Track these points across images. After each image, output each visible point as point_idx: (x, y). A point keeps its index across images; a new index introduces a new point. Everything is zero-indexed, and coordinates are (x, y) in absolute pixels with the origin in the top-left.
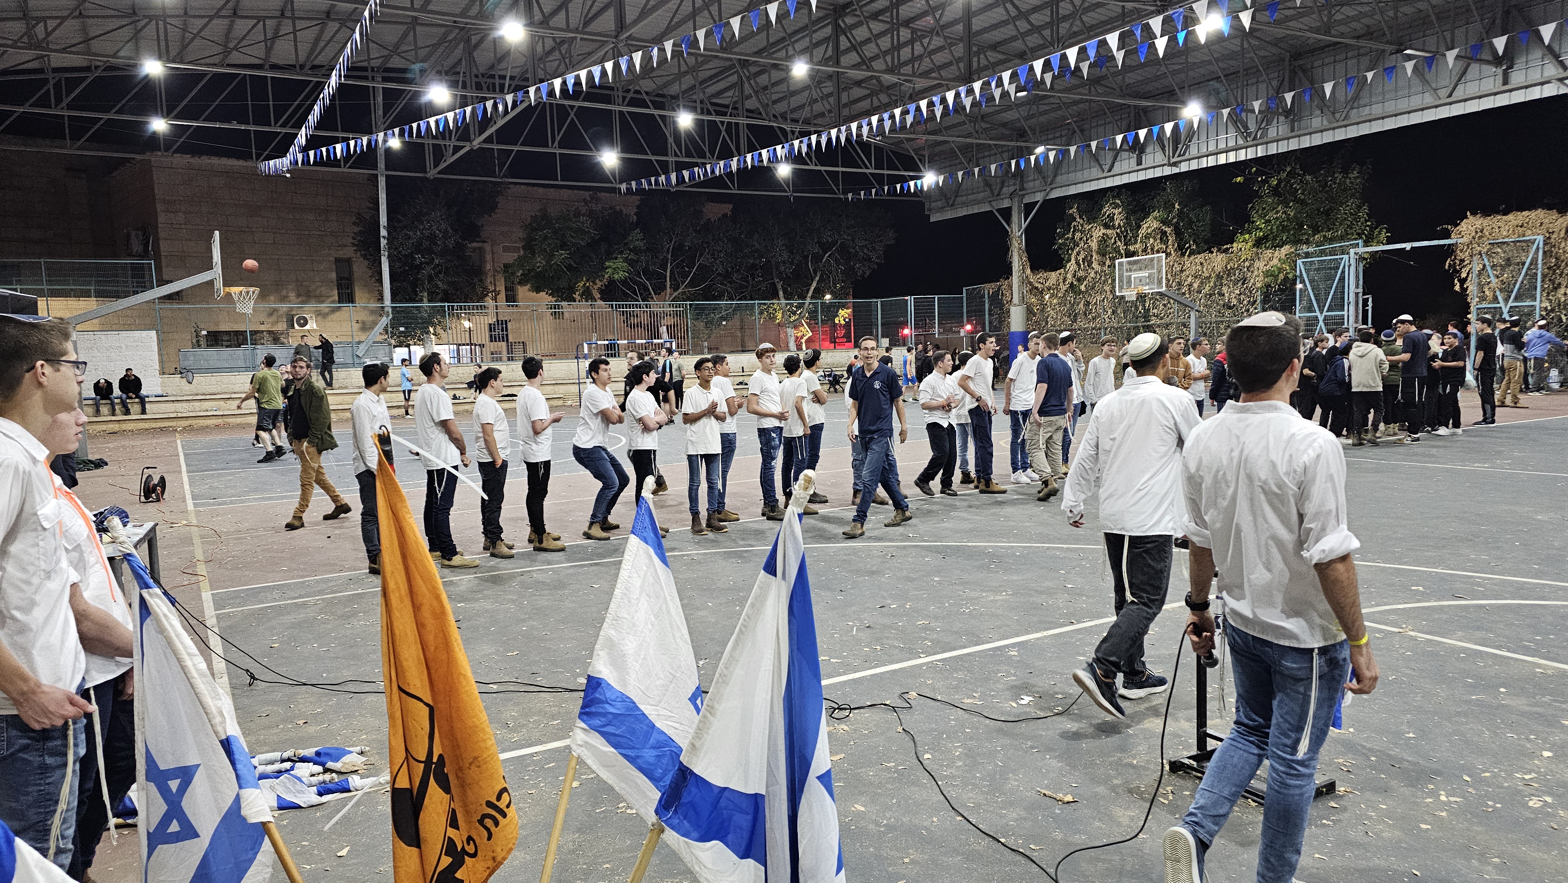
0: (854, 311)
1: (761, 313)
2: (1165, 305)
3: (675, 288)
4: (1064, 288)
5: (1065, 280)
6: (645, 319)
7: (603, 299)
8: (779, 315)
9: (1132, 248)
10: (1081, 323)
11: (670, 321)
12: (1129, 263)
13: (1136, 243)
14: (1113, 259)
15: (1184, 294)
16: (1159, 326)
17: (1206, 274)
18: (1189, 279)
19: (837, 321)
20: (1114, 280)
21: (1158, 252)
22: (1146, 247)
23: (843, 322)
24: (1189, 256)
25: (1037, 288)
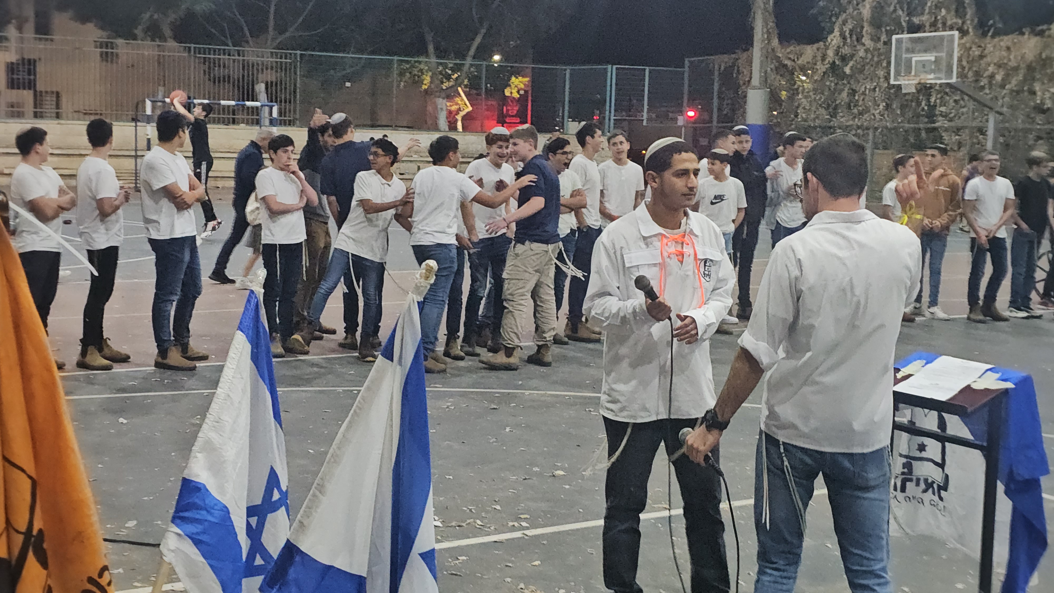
0: (533, 81)
1: (402, 74)
2: (956, 101)
3: (281, 30)
4: (822, 68)
5: (824, 58)
6: (236, 72)
7: (179, 38)
8: (427, 79)
9: (916, 20)
10: (843, 119)
11: (271, 76)
12: (912, 40)
13: (922, 14)
14: (890, 34)
15: (983, 88)
16: (946, 130)
17: (1013, 64)
18: (991, 69)
19: (507, 93)
20: (889, 63)
21: (951, 28)
22: (936, 20)
23: (516, 95)
24: (993, 37)
25: (785, 66)
